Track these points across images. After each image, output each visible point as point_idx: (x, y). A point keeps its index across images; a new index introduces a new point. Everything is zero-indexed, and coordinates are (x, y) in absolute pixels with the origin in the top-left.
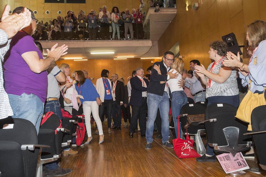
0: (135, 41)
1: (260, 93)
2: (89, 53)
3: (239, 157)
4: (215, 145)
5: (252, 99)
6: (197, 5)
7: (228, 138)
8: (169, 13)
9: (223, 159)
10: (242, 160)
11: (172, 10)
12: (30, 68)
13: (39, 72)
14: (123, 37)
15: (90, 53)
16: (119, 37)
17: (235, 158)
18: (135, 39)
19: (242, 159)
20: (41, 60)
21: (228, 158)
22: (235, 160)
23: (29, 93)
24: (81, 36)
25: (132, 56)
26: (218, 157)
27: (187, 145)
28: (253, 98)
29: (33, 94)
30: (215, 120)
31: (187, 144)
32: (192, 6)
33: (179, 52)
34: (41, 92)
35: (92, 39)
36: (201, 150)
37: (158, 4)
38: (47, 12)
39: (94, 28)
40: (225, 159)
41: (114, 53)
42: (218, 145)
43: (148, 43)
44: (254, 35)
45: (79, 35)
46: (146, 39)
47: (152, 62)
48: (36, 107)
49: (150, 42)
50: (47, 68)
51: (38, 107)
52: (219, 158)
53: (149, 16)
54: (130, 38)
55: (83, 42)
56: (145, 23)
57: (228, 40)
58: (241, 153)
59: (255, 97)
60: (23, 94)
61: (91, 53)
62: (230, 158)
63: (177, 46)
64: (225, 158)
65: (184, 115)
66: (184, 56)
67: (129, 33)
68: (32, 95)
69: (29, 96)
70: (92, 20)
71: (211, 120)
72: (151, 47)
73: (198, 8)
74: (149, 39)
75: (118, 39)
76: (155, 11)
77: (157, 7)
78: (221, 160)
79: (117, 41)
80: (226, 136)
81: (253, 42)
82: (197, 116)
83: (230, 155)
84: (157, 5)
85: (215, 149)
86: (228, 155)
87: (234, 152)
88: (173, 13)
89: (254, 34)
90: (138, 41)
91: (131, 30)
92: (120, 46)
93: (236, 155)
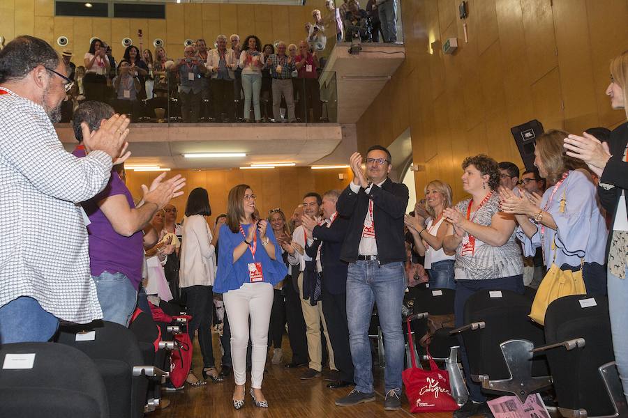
0: (300, 126)
1: (574, 269)
2: (181, 155)
3: (535, 405)
4: (483, 378)
5: (560, 280)
6: (453, 43)
7: (510, 362)
8: (385, 56)
9: (500, 408)
10: (541, 411)
11: (394, 50)
12: (114, 226)
13: (130, 234)
14: (267, 115)
15: (183, 156)
16: (258, 117)
17: (525, 406)
18: (298, 121)
19: (541, 409)
20: (133, 210)
21: (511, 407)
22: (526, 411)
23: (113, 272)
24: (159, 111)
25: (290, 163)
26: (490, 403)
27: (433, 384)
28: (562, 279)
29: (121, 273)
30: (482, 324)
31: (433, 381)
32: (443, 43)
33: (411, 154)
34: (133, 270)
35: (188, 120)
36: (459, 395)
37: (356, 35)
38: (62, 40)
39: (195, 93)
40: (506, 408)
41: (244, 155)
42: (490, 379)
43: (332, 133)
44: (551, 158)
45: (155, 110)
46: (327, 121)
47: (341, 176)
48: (125, 299)
49: (339, 129)
50: (144, 226)
51: (129, 299)
52: (494, 406)
53: (335, 63)
54: (286, 117)
55: (166, 129)
56: (324, 78)
57: (524, 136)
58: (538, 394)
59: (565, 277)
60: (103, 274)
61: (186, 156)
62: (516, 407)
63: (406, 138)
64: (504, 405)
65: (420, 315)
66: (422, 164)
67: (283, 104)
68: (118, 275)
69: (115, 276)
70: (190, 74)
71: (475, 325)
72: (341, 142)
73: (455, 51)
74: (334, 121)
75: (255, 122)
76: (351, 52)
77: (357, 43)
78: (497, 411)
79: (254, 126)
80: (508, 358)
81: (549, 171)
82: (449, 319)
83: (516, 399)
84: (354, 37)
85: (484, 387)
86: (512, 400)
87: (523, 393)
88: (396, 56)
89: (552, 156)
90: (307, 126)
91: (290, 99)
92: (260, 138)
93: (528, 400)
